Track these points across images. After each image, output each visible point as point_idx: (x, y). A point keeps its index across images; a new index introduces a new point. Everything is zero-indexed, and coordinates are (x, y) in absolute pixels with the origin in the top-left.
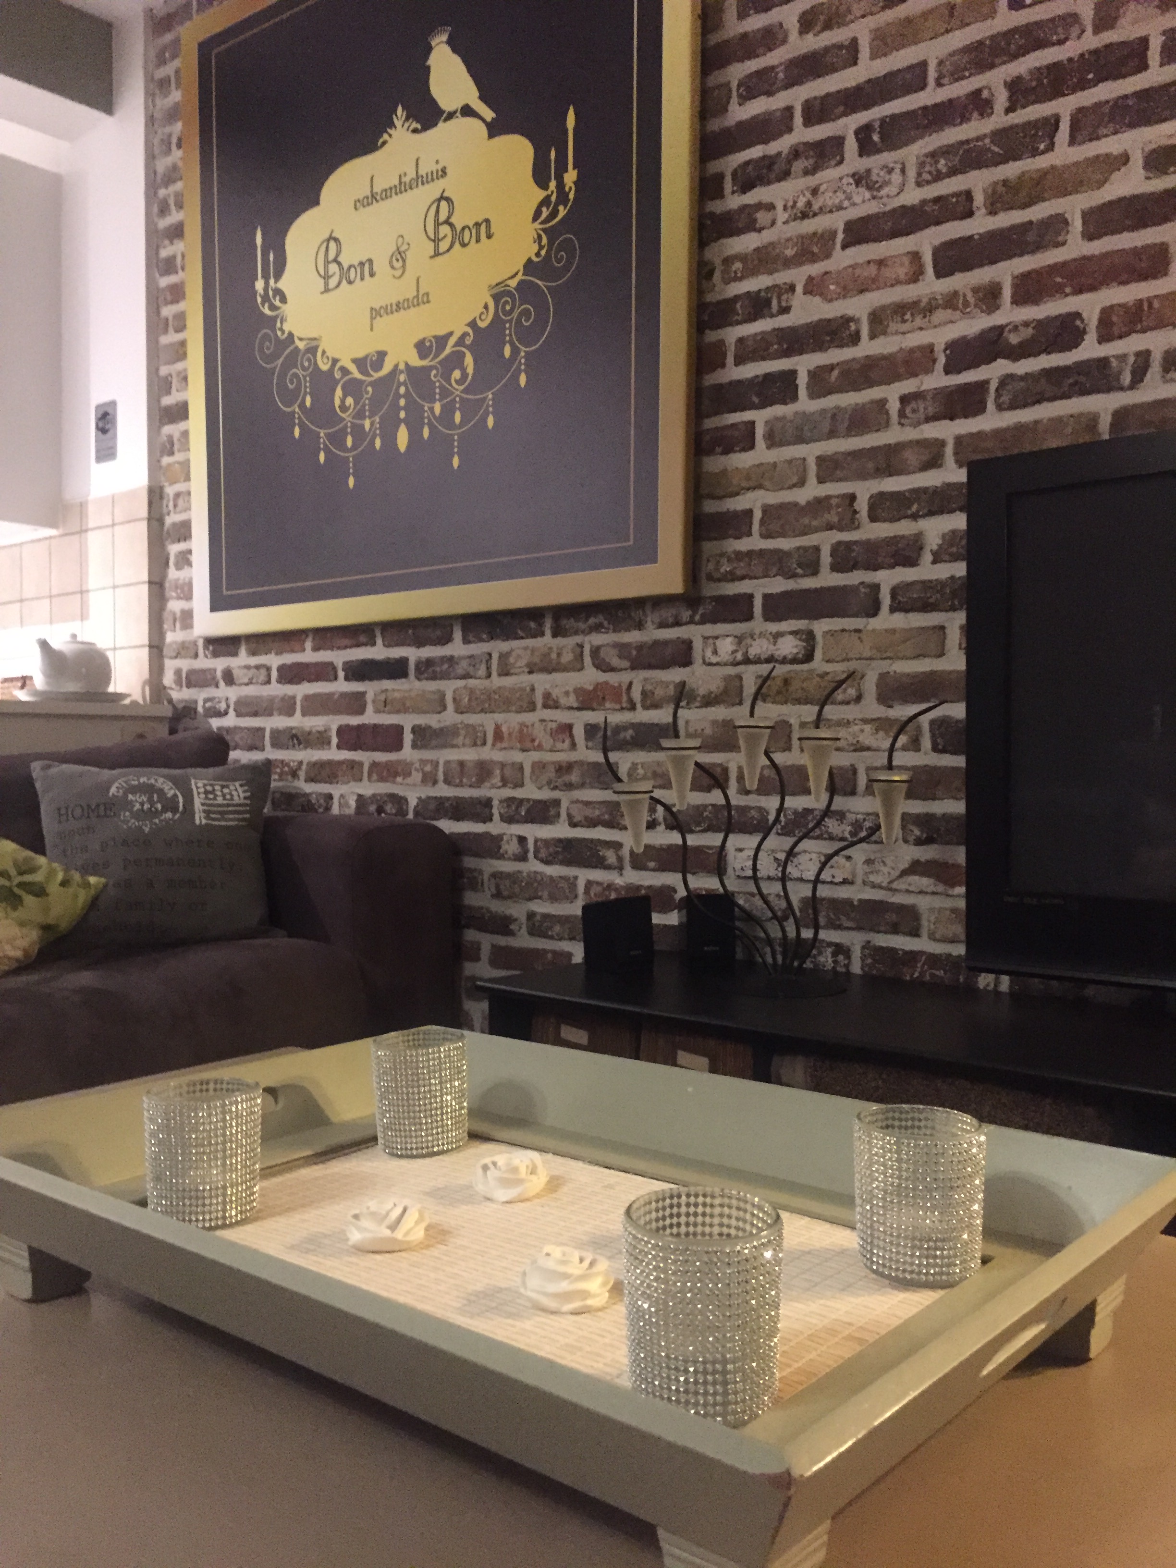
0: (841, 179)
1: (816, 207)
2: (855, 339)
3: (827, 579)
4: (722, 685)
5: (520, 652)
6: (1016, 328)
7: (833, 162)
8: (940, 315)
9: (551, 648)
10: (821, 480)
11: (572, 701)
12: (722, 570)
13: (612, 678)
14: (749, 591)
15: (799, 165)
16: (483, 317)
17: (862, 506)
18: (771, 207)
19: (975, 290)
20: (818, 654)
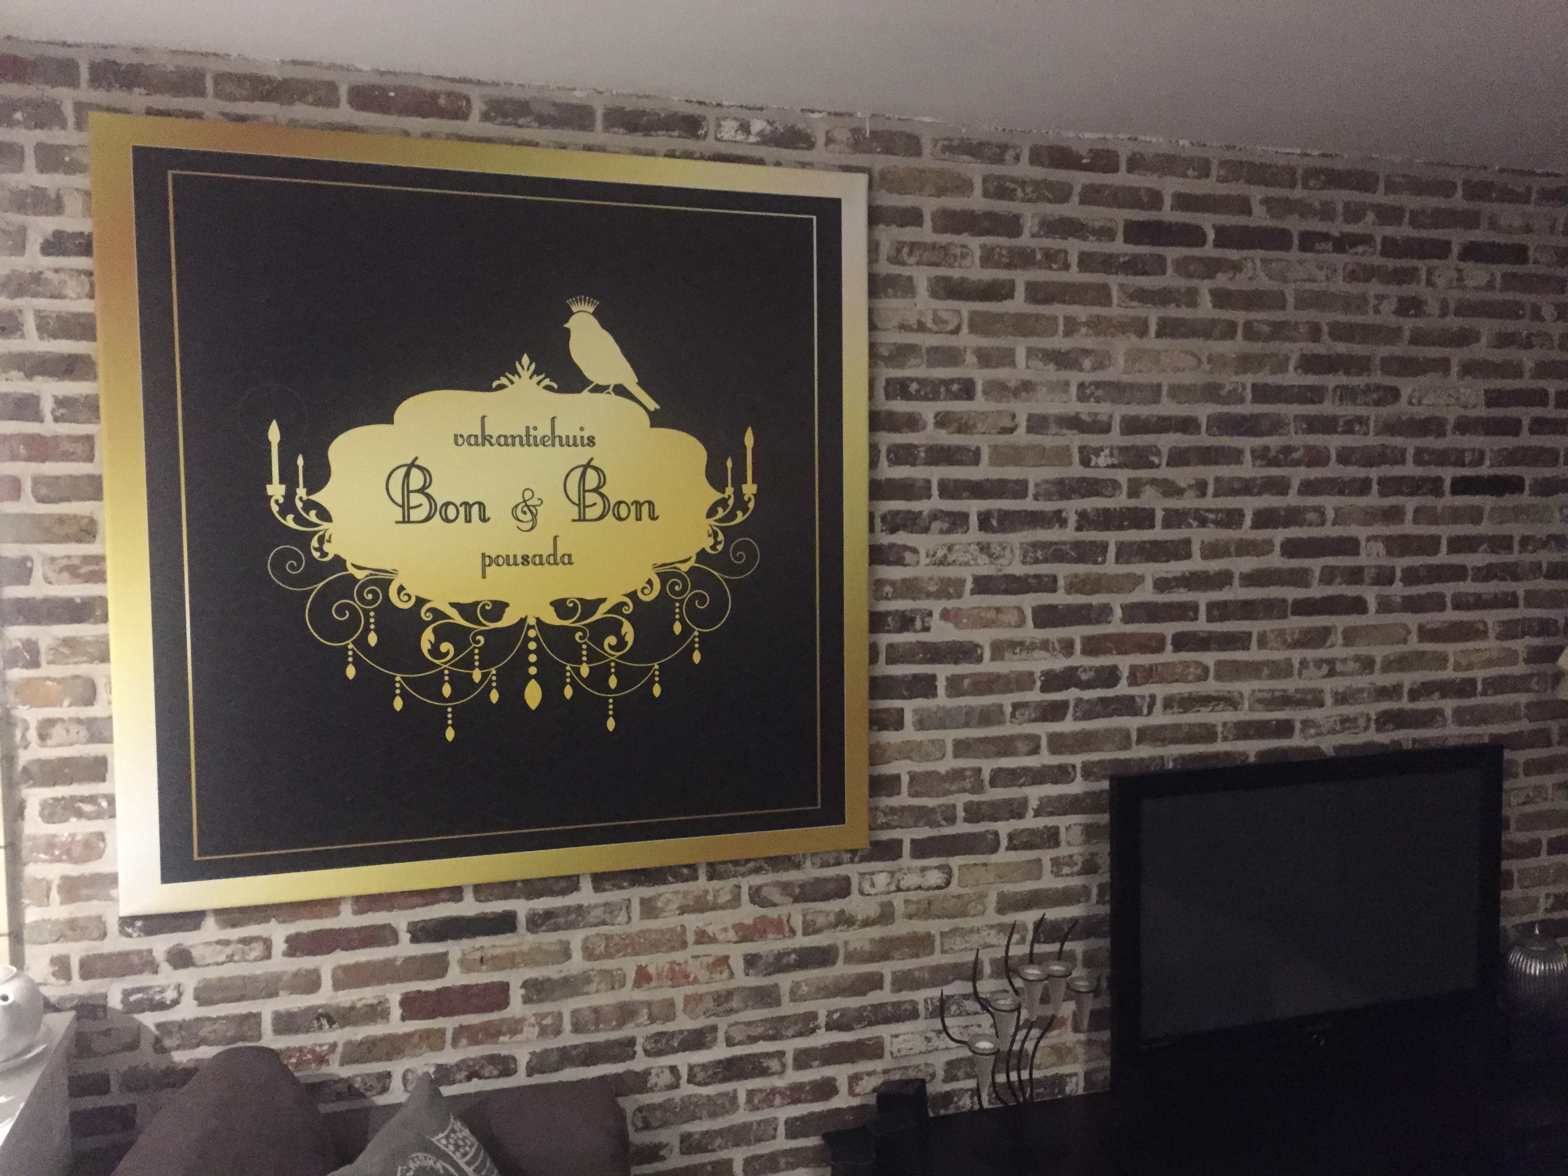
0: (970, 544)
1: (950, 559)
2: (980, 659)
3: (962, 827)
4: (879, 911)
5: (669, 896)
6: (1085, 670)
7: (960, 530)
8: (1036, 654)
9: (707, 892)
10: (956, 756)
11: (732, 935)
12: (879, 822)
13: (772, 913)
14: (900, 837)
15: (936, 525)
16: (646, 591)
17: (986, 775)
18: (915, 551)
19: (1060, 641)
20: (955, 880)
